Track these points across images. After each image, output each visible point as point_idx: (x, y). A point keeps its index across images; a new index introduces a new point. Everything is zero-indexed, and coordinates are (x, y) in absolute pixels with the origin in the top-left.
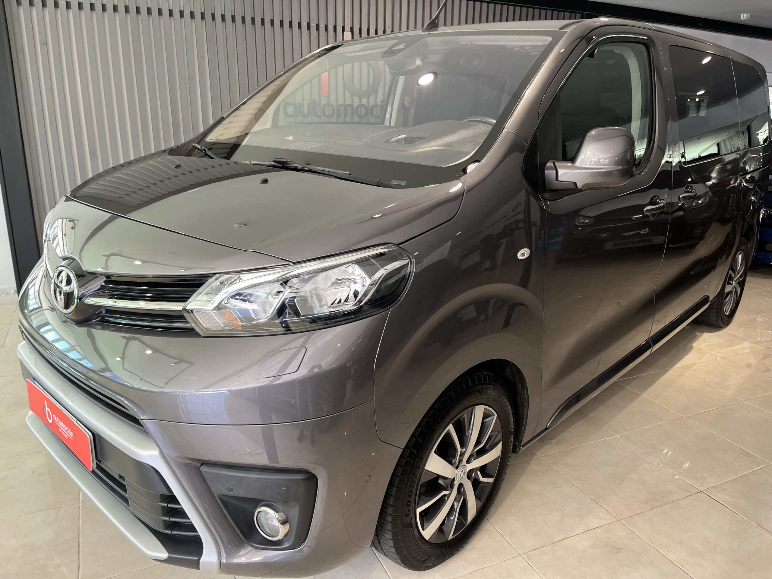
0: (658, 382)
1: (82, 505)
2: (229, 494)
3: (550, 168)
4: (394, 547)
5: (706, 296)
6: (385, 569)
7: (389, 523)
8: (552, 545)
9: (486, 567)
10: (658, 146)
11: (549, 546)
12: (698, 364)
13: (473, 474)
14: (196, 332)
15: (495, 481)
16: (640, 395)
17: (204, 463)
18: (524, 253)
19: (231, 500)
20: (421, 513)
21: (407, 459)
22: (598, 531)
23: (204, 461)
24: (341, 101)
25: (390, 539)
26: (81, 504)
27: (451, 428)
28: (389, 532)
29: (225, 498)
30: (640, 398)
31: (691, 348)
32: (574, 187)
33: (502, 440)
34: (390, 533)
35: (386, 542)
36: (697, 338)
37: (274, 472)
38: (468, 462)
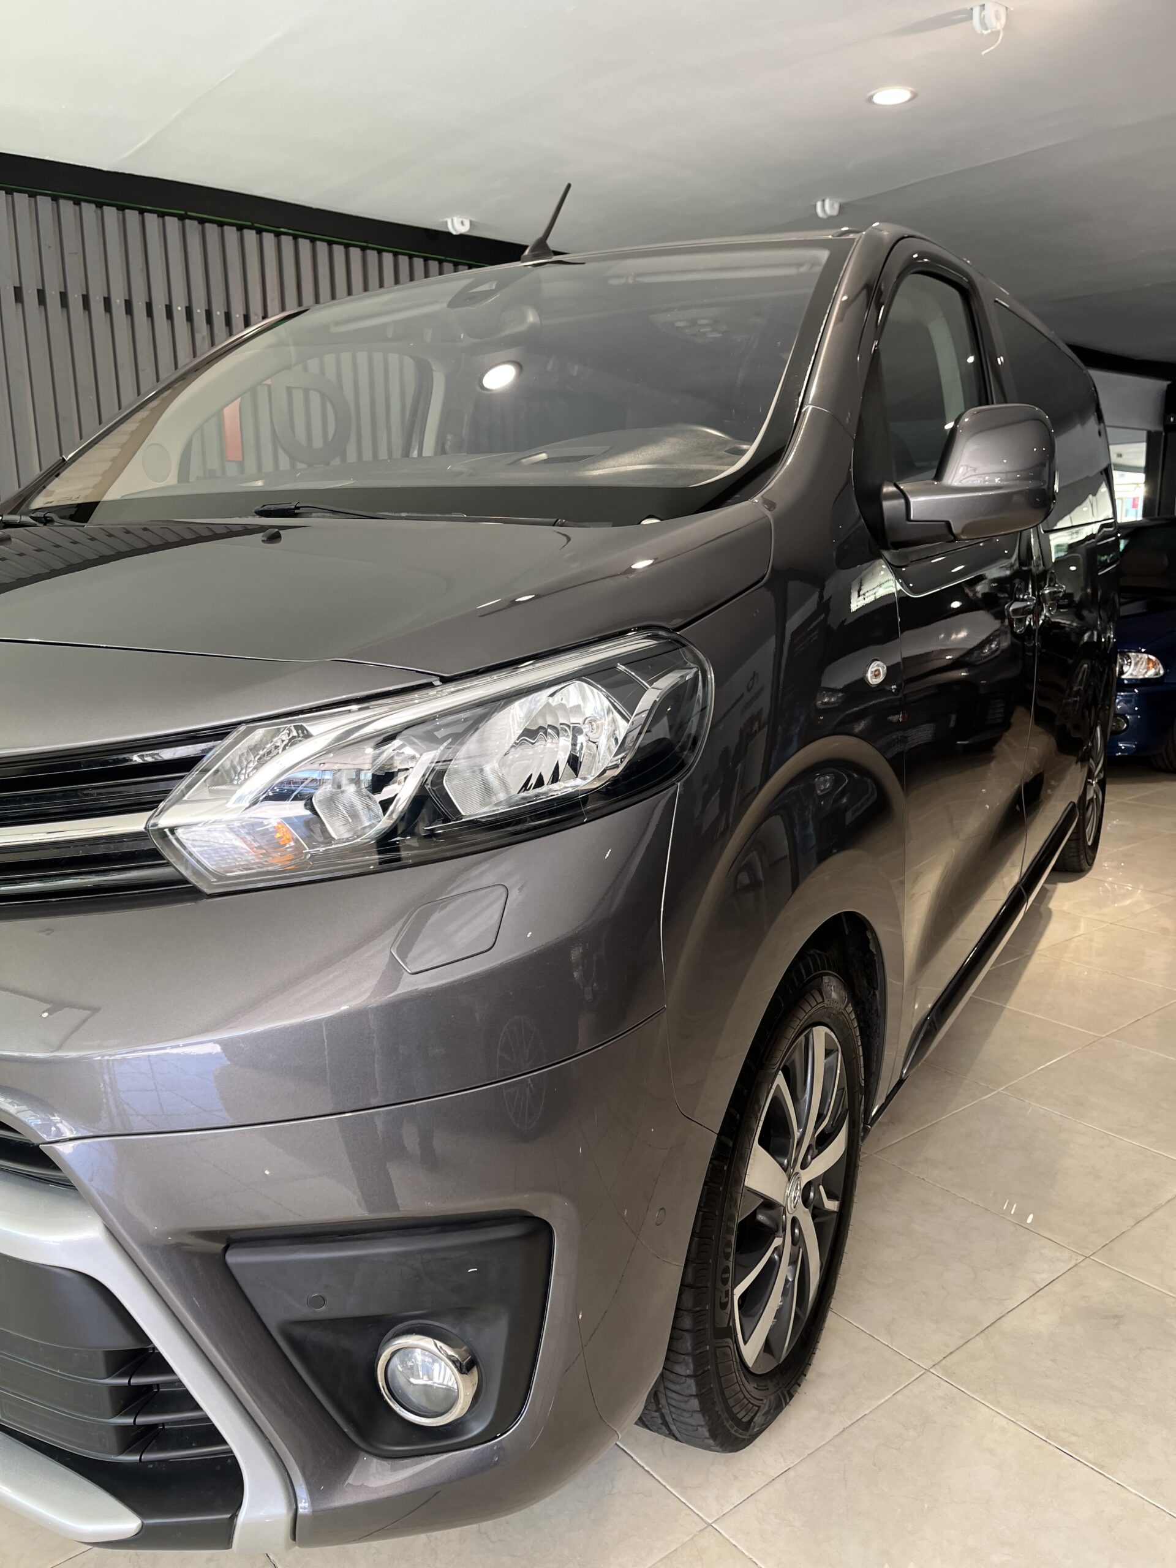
2: (313, 1317)
3: (891, 496)
4: (697, 1396)
5: (1071, 805)
7: (685, 1333)
8: (982, 1335)
9: (867, 1412)
11: (977, 1338)
13: (812, 1194)
14: (194, 887)
15: (841, 1205)
16: (1002, 1009)
17: (234, 1239)
18: (878, 670)
19: (314, 1335)
20: (743, 1297)
23: (233, 1236)
25: (688, 1376)
27: (780, 1080)
28: (687, 1358)
29: (299, 1332)
30: (1006, 1013)
32: (945, 531)
34: (689, 1360)
35: (674, 1387)
36: (1049, 894)
38: (804, 1166)
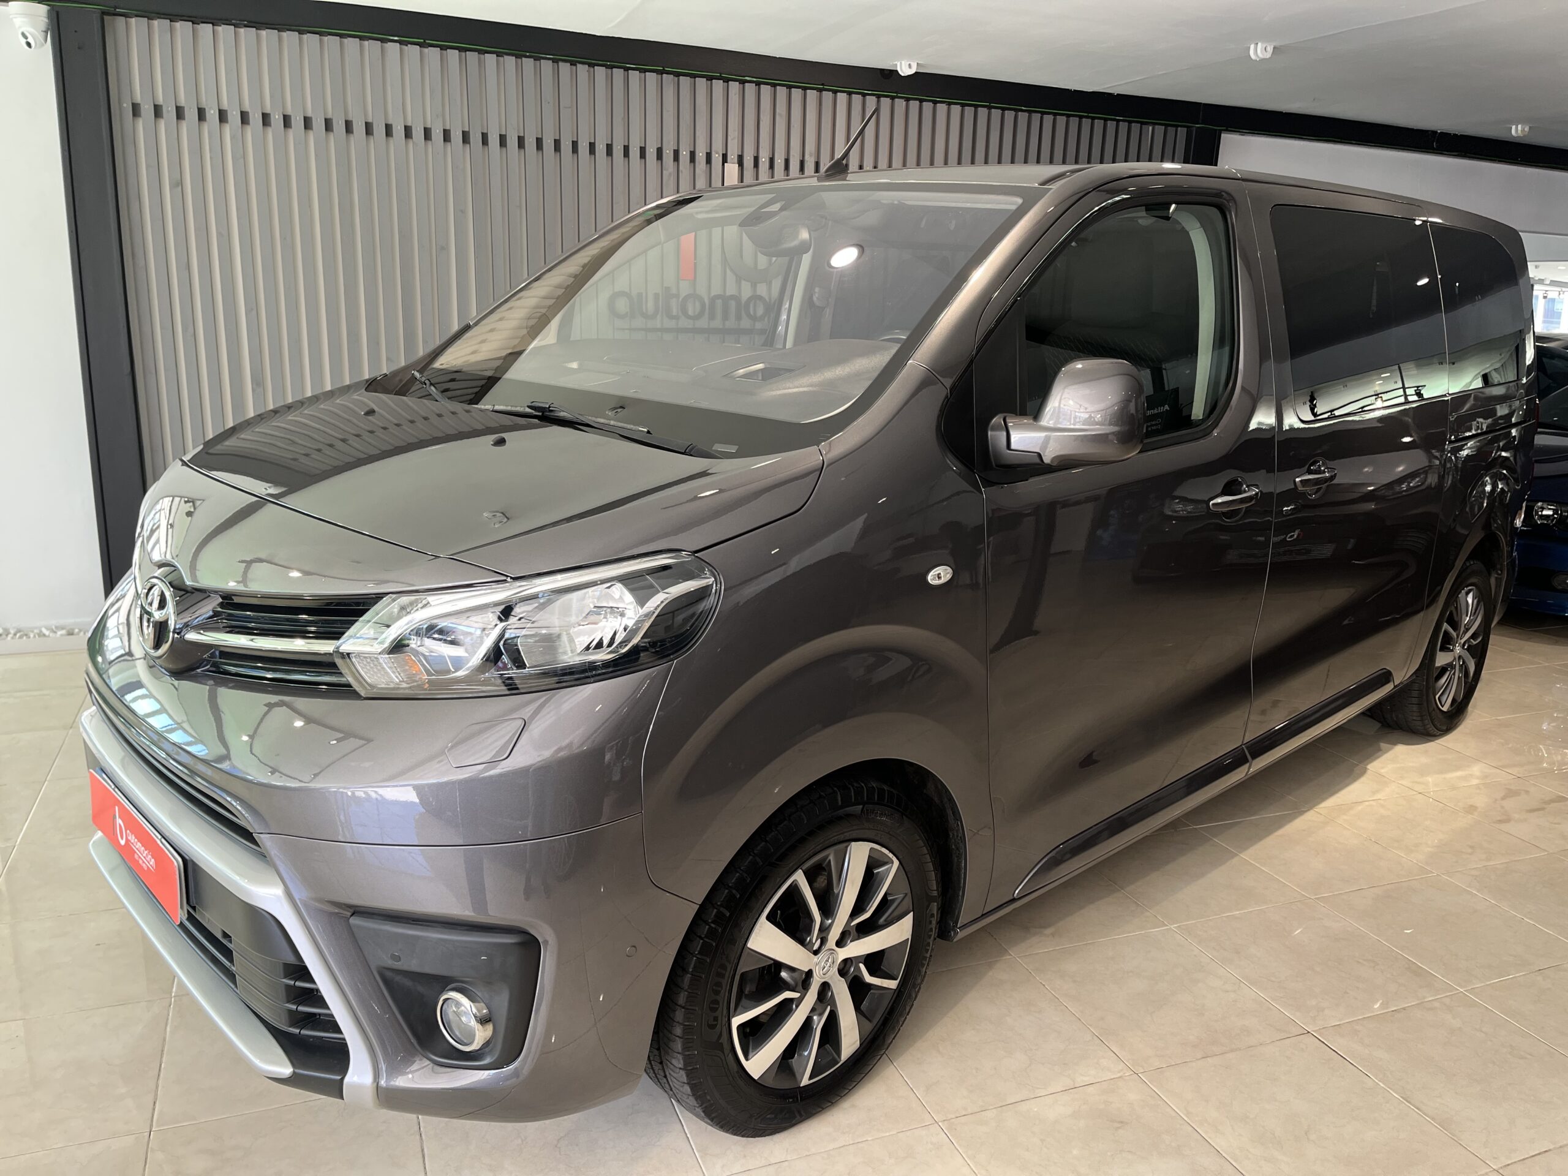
0: (1280, 832)
1: (175, 1001)
2: (394, 967)
3: (997, 428)
4: (688, 1083)
5: (1385, 671)
6: (686, 1134)
7: (677, 1038)
8: (1000, 1109)
9: (869, 1139)
10: (1243, 388)
11: (994, 1111)
12: (1367, 803)
13: (852, 969)
14: (355, 690)
15: (901, 985)
16: (1235, 855)
17: (358, 911)
18: (940, 574)
19: (398, 978)
20: (741, 1027)
21: (713, 925)
22: (1090, 1089)
23: (357, 909)
24: (716, 290)
25: (680, 1068)
26: (173, 1000)
27: (799, 878)
28: (679, 1055)
29: (389, 974)
30: (1235, 860)
31: (1364, 772)
32: (1038, 461)
33: (913, 911)
34: (680, 1057)
35: (675, 1075)
36: (1380, 753)
37: (467, 930)
38: (840, 943)
